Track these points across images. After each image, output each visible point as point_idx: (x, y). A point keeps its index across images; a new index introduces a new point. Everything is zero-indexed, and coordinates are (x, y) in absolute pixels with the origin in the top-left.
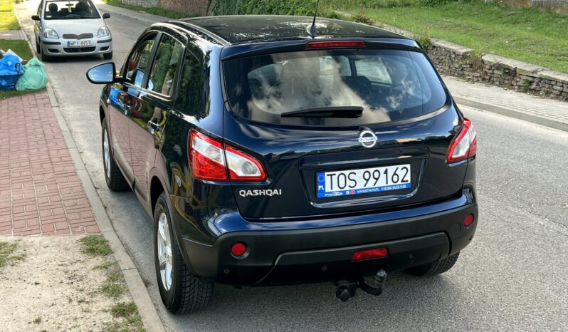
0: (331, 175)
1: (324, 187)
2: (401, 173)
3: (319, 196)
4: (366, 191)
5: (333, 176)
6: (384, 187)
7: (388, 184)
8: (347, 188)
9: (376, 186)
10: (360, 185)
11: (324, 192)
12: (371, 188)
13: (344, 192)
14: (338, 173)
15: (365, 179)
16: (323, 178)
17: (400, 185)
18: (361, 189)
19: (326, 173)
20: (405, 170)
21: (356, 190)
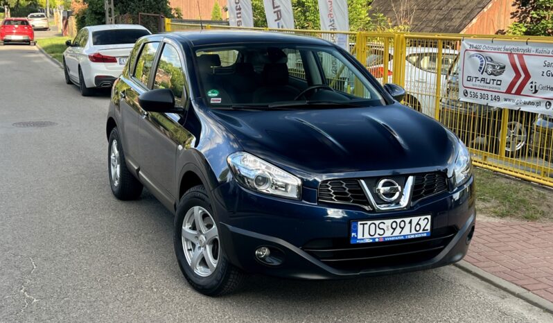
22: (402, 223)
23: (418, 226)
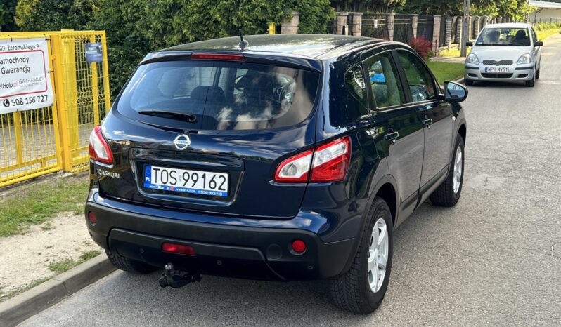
0: (156, 170)
1: (150, 179)
2: (219, 181)
3: (145, 186)
4: (184, 190)
5: (158, 171)
6: (200, 190)
7: (206, 189)
8: (168, 184)
9: (194, 188)
10: (180, 184)
11: (150, 183)
12: (189, 189)
13: (166, 187)
14: (162, 169)
15: (184, 179)
16: (150, 171)
17: (216, 192)
18: (180, 188)
19: (153, 167)
20: (222, 178)
21: (176, 188)
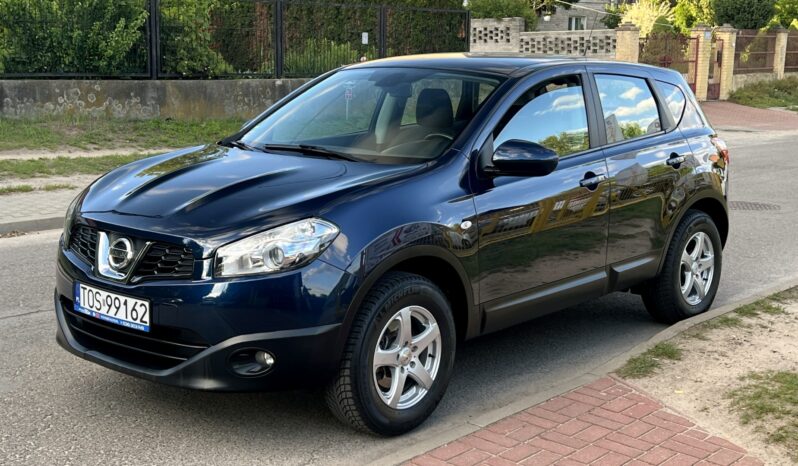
22: (117, 301)
23: (134, 313)
